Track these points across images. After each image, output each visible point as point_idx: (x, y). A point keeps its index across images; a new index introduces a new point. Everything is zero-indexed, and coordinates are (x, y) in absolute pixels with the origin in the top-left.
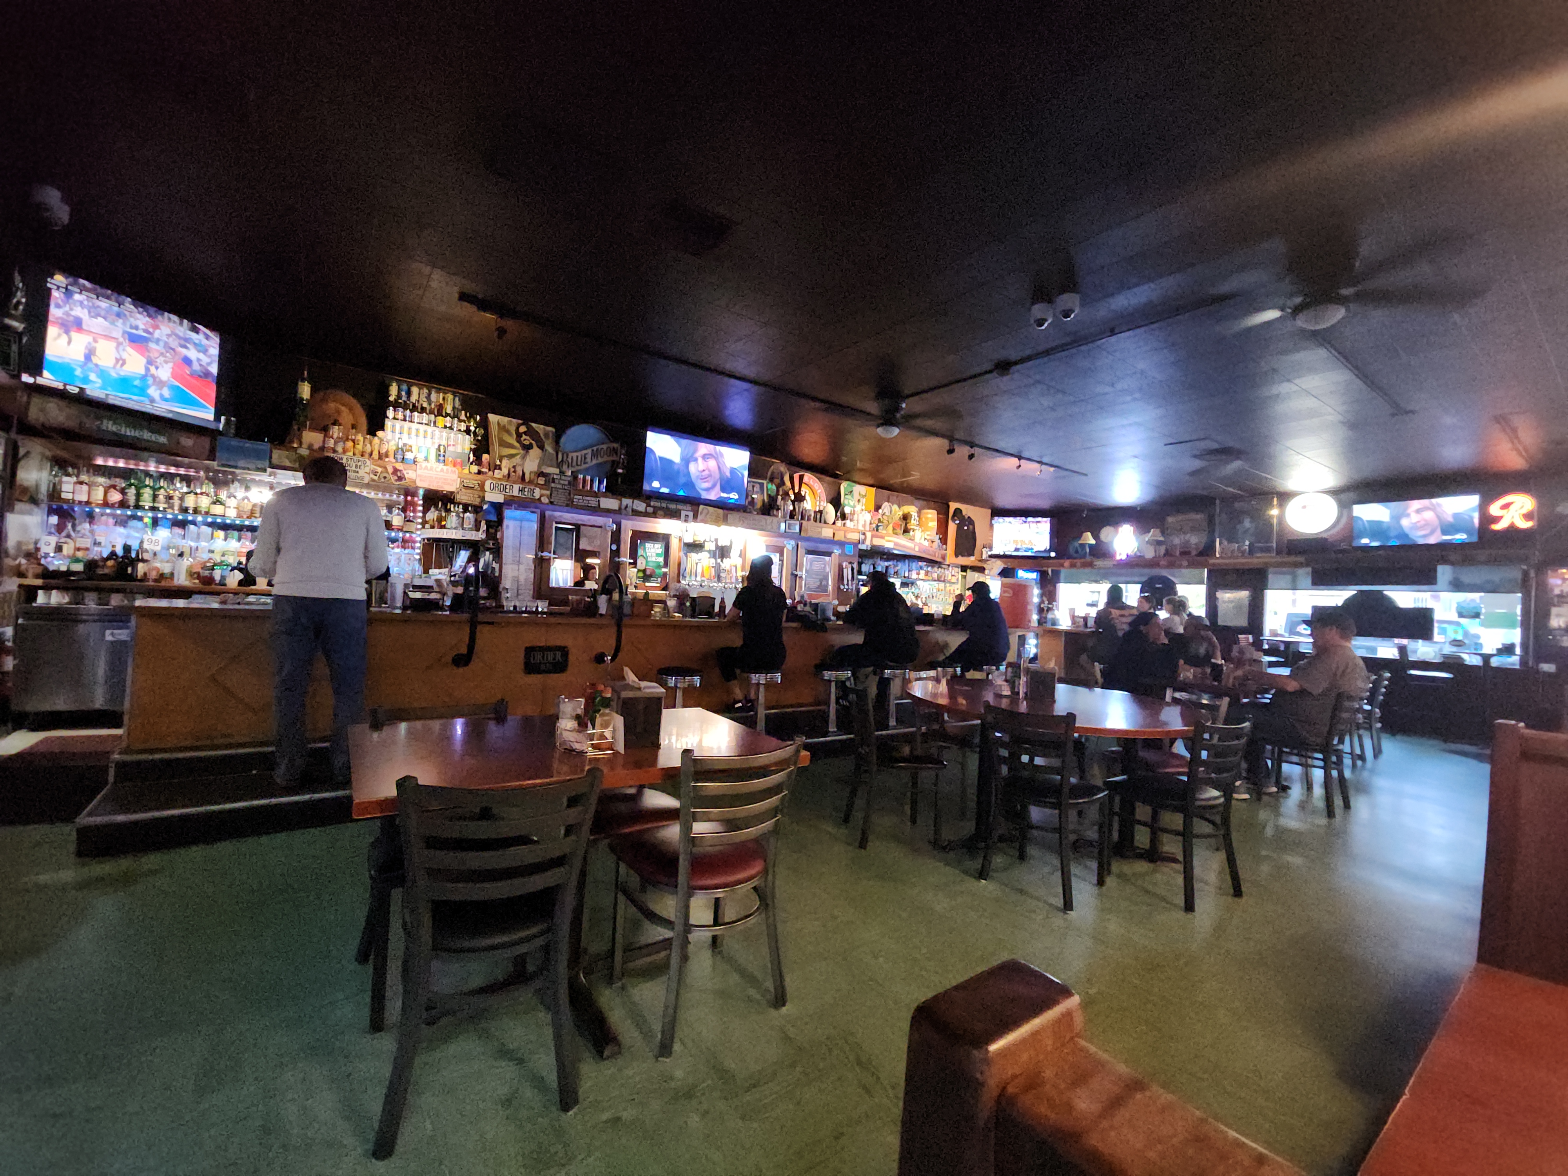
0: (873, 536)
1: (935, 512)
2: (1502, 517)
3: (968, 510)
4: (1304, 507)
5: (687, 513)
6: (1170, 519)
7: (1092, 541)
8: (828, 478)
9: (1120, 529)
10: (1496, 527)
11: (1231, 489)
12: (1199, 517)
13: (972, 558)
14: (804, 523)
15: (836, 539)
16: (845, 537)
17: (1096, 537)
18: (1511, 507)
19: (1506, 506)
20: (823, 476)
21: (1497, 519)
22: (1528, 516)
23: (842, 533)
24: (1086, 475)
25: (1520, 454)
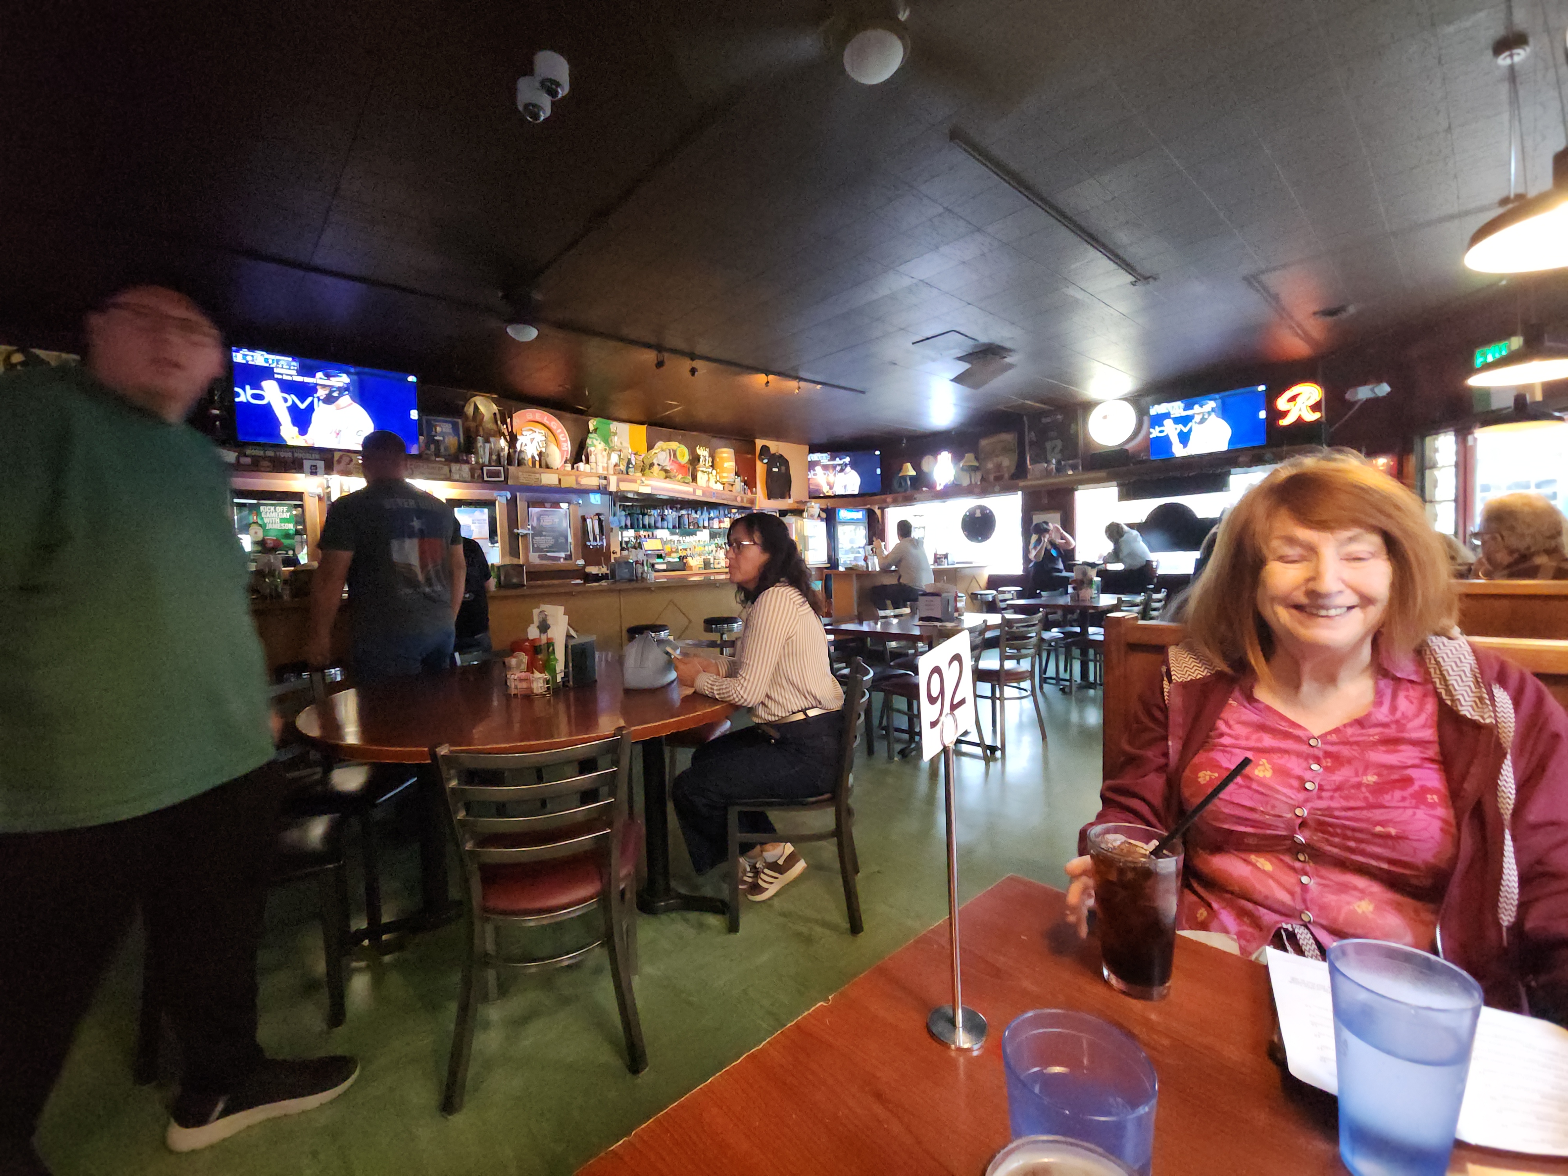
0: (619, 481)
1: (732, 451)
2: (1288, 411)
3: (775, 446)
4: (1105, 417)
5: (314, 463)
6: (984, 442)
7: (912, 473)
8: (568, 415)
9: (939, 457)
10: (1284, 422)
11: (1029, 402)
12: (1008, 438)
13: (790, 501)
14: (512, 469)
15: (563, 486)
16: (578, 483)
17: (917, 467)
18: (1297, 399)
19: (1293, 399)
20: (563, 413)
21: (1284, 414)
22: (1315, 407)
23: (574, 478)
24: (863, 392)
25: (1302, 339)
